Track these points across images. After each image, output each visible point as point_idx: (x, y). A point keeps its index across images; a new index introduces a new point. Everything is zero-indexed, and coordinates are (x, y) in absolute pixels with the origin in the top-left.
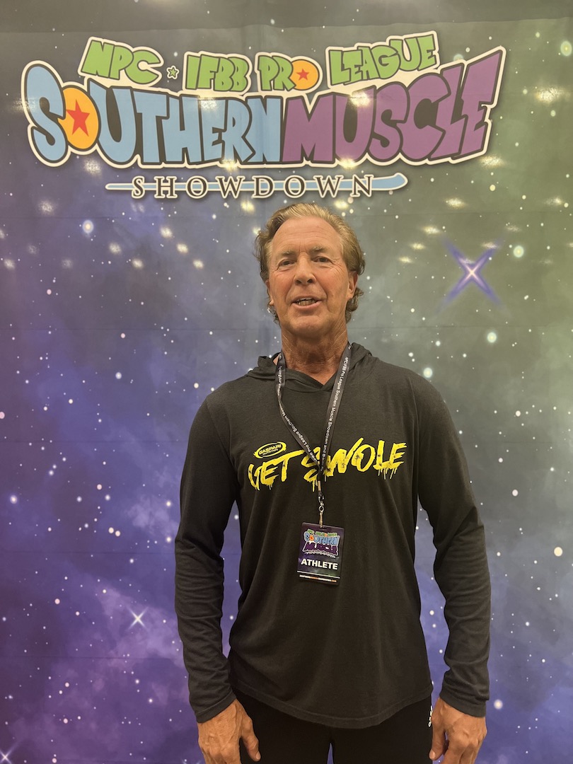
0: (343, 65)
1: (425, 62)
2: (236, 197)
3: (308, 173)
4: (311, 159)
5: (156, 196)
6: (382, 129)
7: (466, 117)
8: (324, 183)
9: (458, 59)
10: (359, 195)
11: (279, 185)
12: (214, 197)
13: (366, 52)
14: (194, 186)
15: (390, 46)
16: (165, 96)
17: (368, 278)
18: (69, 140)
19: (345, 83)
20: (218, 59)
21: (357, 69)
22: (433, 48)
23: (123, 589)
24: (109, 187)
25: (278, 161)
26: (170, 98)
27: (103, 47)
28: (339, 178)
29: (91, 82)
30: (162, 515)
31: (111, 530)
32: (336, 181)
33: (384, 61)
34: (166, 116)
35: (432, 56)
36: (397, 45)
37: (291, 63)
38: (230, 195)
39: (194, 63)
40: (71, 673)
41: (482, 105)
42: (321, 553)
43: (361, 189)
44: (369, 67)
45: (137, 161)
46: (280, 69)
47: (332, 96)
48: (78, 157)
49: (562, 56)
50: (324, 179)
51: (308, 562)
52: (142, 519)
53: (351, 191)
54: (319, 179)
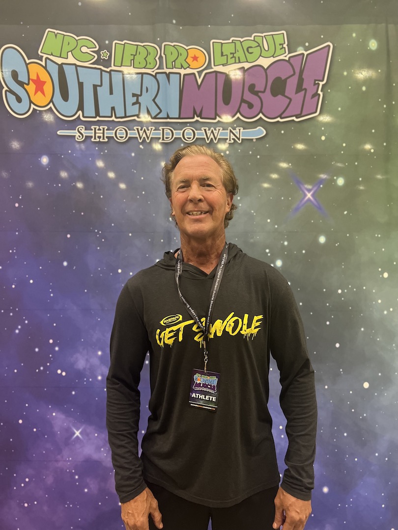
0: (222, 53)
1: (278, 52)
2: (148, 141)
3: (198, 126)
4: (200, 116)
5: (93, 140)
6: (248, 96)
7: (306, 90)
8: (209, 132)
9: (300, 51)
10: (232, 141)
11: (178, 134)
12: (133, 141)
13: (238, 44)
14: (119, 134)
15: (254, 40)
16: (99, 71)
17: (239, 198)
18: (32, 99)
19: (223, 65)
20: (136, 46)
21: (232, 55)
22: (283, 43)
23: (67, 412)
24: (60, 133)
25: (178, 117)
26: (103, 72)
27: (56, 36)
28: (219, 130)
29: (48, 60)
30: (95, 361)
31: (59, 371)
32: (217, 131)
33: (251, 51)
34: (100, 84)
35: (283, 48)
36: (259, 40)
37: (187, 50)
38: (144, 140)
39: (120, 49)
40: (30, 471)
41: (317, 82)
42: (205, 390)
43: (234, 137)
44: (240, 54)
45: (79, 115)
46: (179, 54)
47: (214, 74)
48: (38, 112)
49: (370, 49)
50: (209, 130)
51: (196, 395)
52: (81, 364)
53: (227, 139)
54: (205, 130)
